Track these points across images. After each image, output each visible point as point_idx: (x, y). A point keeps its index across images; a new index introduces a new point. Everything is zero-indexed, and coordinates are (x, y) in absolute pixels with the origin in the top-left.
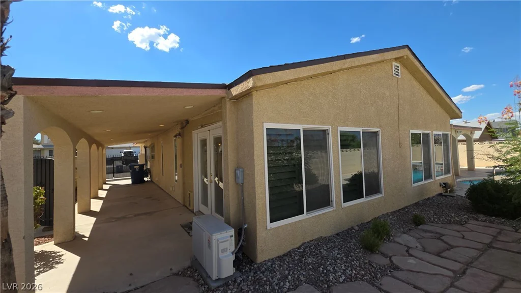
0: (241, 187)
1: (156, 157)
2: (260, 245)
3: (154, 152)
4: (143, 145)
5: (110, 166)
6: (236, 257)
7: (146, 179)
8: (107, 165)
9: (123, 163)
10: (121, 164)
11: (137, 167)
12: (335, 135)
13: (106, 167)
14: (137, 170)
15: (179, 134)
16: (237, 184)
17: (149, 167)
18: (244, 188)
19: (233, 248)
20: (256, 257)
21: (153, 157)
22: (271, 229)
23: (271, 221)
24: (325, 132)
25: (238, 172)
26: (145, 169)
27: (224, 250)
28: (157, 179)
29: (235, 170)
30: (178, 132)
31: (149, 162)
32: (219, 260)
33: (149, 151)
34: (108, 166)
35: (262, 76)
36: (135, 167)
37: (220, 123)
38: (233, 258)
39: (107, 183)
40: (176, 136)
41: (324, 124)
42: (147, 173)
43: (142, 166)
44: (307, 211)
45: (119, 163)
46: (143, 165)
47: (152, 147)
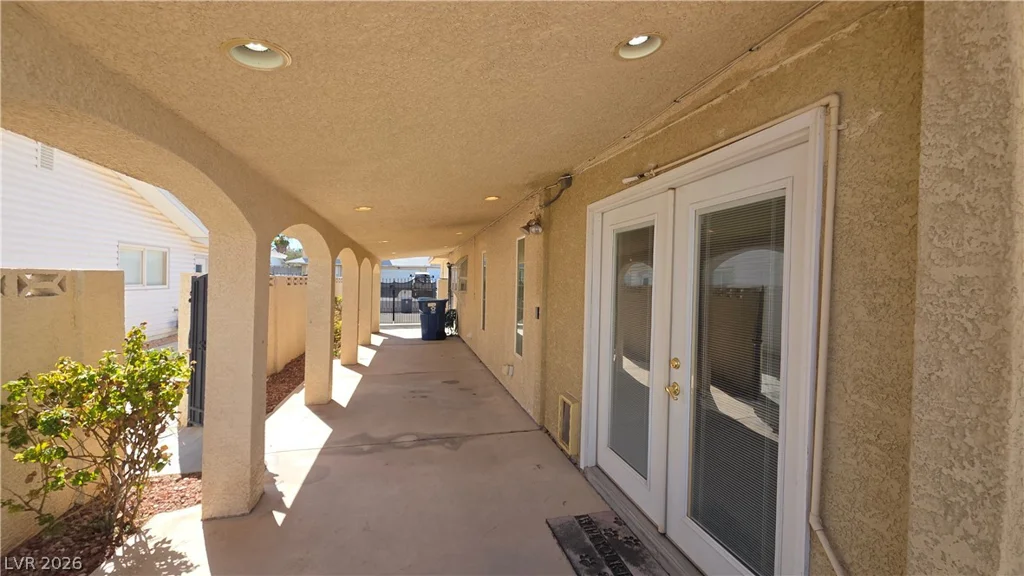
1: (470, 286)
3: (466, 276)
4: (446, 260)
5: (388, 299)
7: (448, 331)
8: (382, 296)
9: (413, 296)
10: (410, 296)
11: (432, 305)
13: (379, 299)
14: (433, 311)
15: (538, 222)
17: (454, 308)
21: (463, 287)
26: (446, 309)
28: (469, 335)
30: (532, 217)
31: (455, 296)
33: (455, 274)
34: (384, 299)
36: (429, 305)
39: (381, 331)
40: (527, 227)
42: (450, 318)
43: (442, 304)
45: (405, 295)
46: (445, 301)
47: (464, 265)
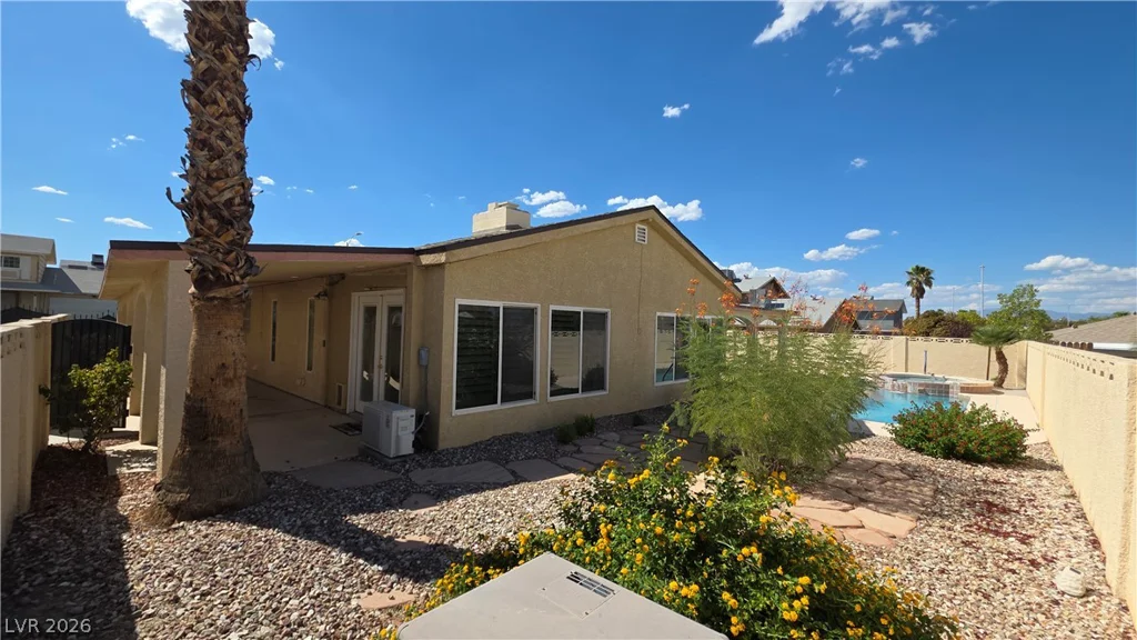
0: (424, 368)
1: (255, 326)
2: (442, 431)
3: (249, 317)
6: (416, 438)
12: (545, 316)
15: (325, 294)
16: (420, 366)
18: (429, 370)
19: (413, 429)
20: (437, 443)
22: (457, 416)
23: (457, 408)
24: (532, 311)
25: (423, 352)
27: (405, 428)
29: (419, 351)
30: (321, 290)
32: (398, 436)
35: (455, 252)
37: (401, 291)
38: (412, 438)
40: (318, 296)
41: (531, 301)
44: (502, 402)
